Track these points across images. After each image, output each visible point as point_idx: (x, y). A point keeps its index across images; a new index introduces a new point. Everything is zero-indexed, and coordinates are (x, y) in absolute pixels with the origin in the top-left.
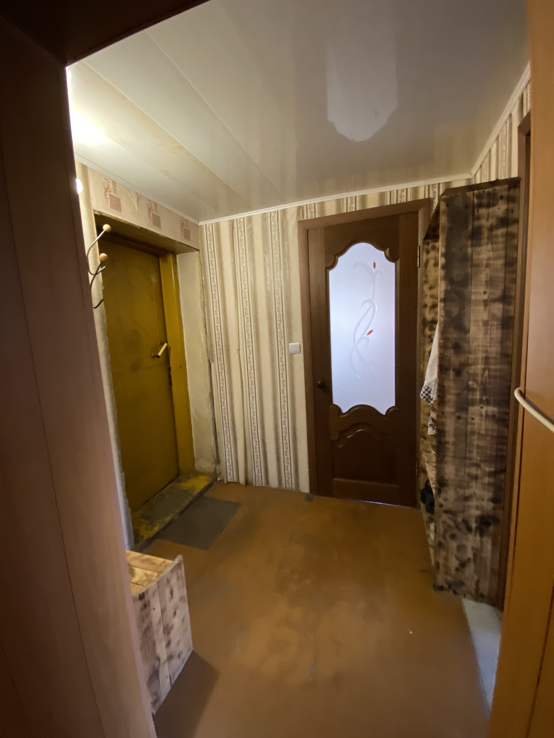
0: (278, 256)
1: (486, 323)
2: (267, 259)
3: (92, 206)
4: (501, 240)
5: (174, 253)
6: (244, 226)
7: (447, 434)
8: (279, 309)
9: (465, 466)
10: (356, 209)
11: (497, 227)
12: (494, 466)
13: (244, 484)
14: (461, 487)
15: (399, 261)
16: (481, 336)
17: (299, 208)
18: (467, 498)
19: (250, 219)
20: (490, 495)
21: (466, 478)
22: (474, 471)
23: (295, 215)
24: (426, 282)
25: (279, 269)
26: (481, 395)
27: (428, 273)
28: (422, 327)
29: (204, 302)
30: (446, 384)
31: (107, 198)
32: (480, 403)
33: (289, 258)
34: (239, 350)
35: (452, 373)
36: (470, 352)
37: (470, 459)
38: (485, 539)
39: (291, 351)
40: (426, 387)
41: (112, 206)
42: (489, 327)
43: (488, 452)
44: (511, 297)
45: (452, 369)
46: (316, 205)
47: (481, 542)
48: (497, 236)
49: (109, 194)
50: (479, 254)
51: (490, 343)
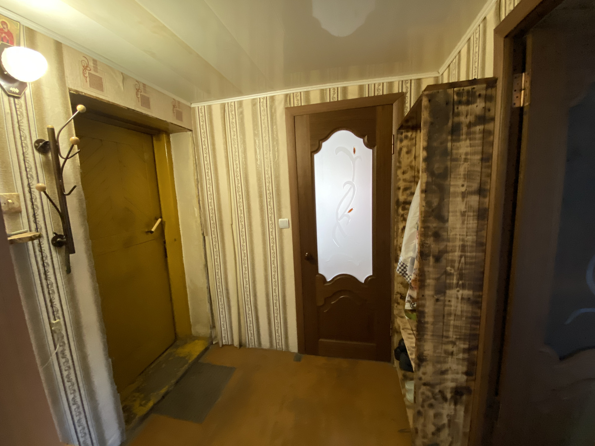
0: (267, 138)
1: (463, 214)
2: (257, 141)
3: (67, 85)
4: (478, 136)
5: (167, 133)
6: (235, 109)
7: (426, 315)
8: (269, 188)
9: (442, 344)
10: (338, 99)
11: (475, 124)
12: (467, 343)
13: (238, 346)
14: (439, 362)
15: (376, 148)
16: (458, 226)
17: (287, 96)
18: (444, 372)
19: (240, 103)
20: (465, 369)
21: (443, 355)
22: (450, 348)
23: (283, 103)
24: (400, 167)
25: (268, 151)
26: (458, 280)
27: (401, 160)
28: (396, 207)
29: (197, 179)
30: (426, 269)
31: (85, 77)
32: (457, 287)
33: (277, 140)
34: (232, 224)
35: (431, 259)
36: (448, 240)
37: (447, 337)
38: (458, 407)
39: (281, 226)
40: (402, 264)
41: (92, 85)
42: (466, 217)
43: (463, 331)
44: (485, 190)
45: (431, 255)
46: (302, 93)
47: (455, 410)
48: (474, 133)
49: (88, 72)
50: (458, 148)
51: (467, 232)
